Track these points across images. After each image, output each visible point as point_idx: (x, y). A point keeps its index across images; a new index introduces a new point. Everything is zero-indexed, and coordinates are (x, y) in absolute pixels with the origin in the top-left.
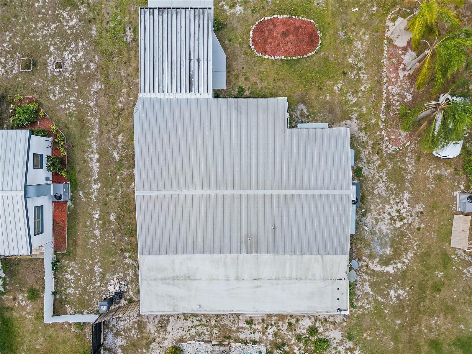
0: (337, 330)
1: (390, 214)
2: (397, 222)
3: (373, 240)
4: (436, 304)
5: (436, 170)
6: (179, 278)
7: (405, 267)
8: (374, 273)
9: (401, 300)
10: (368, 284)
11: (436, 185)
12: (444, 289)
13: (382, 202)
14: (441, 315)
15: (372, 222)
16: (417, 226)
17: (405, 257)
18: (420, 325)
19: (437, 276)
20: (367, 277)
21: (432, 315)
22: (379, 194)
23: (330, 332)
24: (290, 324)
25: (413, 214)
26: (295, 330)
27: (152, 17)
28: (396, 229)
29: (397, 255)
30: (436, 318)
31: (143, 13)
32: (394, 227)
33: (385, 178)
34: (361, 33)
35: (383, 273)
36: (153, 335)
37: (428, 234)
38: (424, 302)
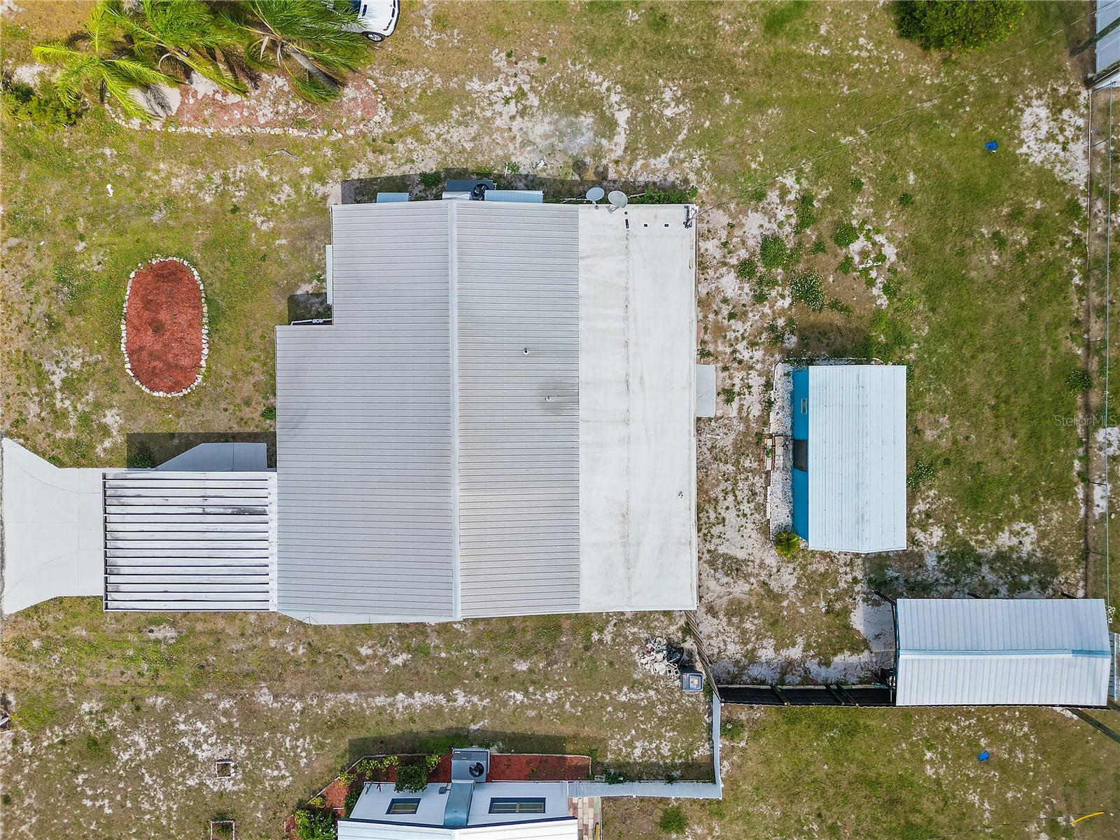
0: (744, 221)
1: (513, 118)
2: (528, 103)
3: (565, 151)
4: (692, 23)
5: (425, 26)
6: (625, 536)
7: (618, 86)
8: (631, 149)
9: (684, 95)
10: (652, 161)
11: (453, 27)
12: (662, 8)
13: (488, 134)
14: (714, 12)
15: (529, 152)
16: (536, 64)
17: (597, 87)
18: (735, 54)
19: (636, 22)
20: (640, 163)
21: (713, 30)
22: (473, 139)
23: (749, 235)
24: (732, 316)
25: (512, 71)
26: (744, 305)
27: (122, 588)
28: (543, 105)
29: (594, 103)
30: (721, 23)
31: (116, 604)
32: (539, 108)
33: (442, 128)
34: (156, 177)
35: (630, 130)
36: (755, 586)
37: (551, 41)
38: (687, 48)
